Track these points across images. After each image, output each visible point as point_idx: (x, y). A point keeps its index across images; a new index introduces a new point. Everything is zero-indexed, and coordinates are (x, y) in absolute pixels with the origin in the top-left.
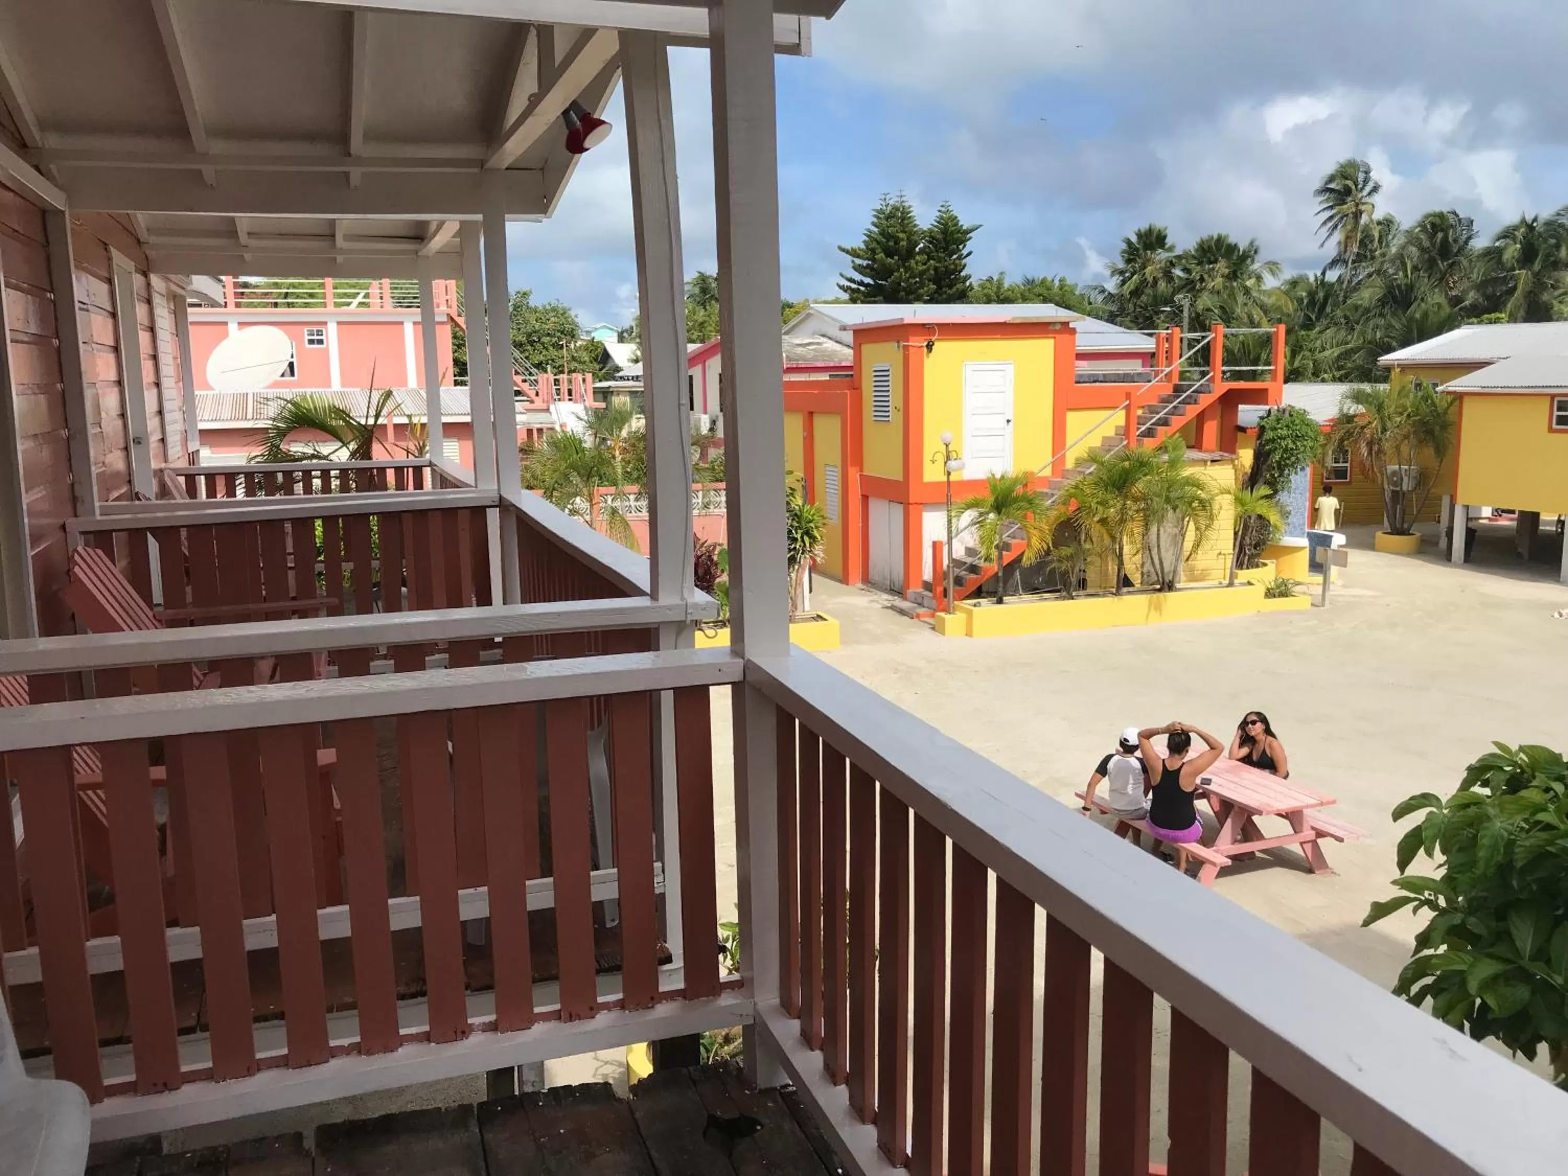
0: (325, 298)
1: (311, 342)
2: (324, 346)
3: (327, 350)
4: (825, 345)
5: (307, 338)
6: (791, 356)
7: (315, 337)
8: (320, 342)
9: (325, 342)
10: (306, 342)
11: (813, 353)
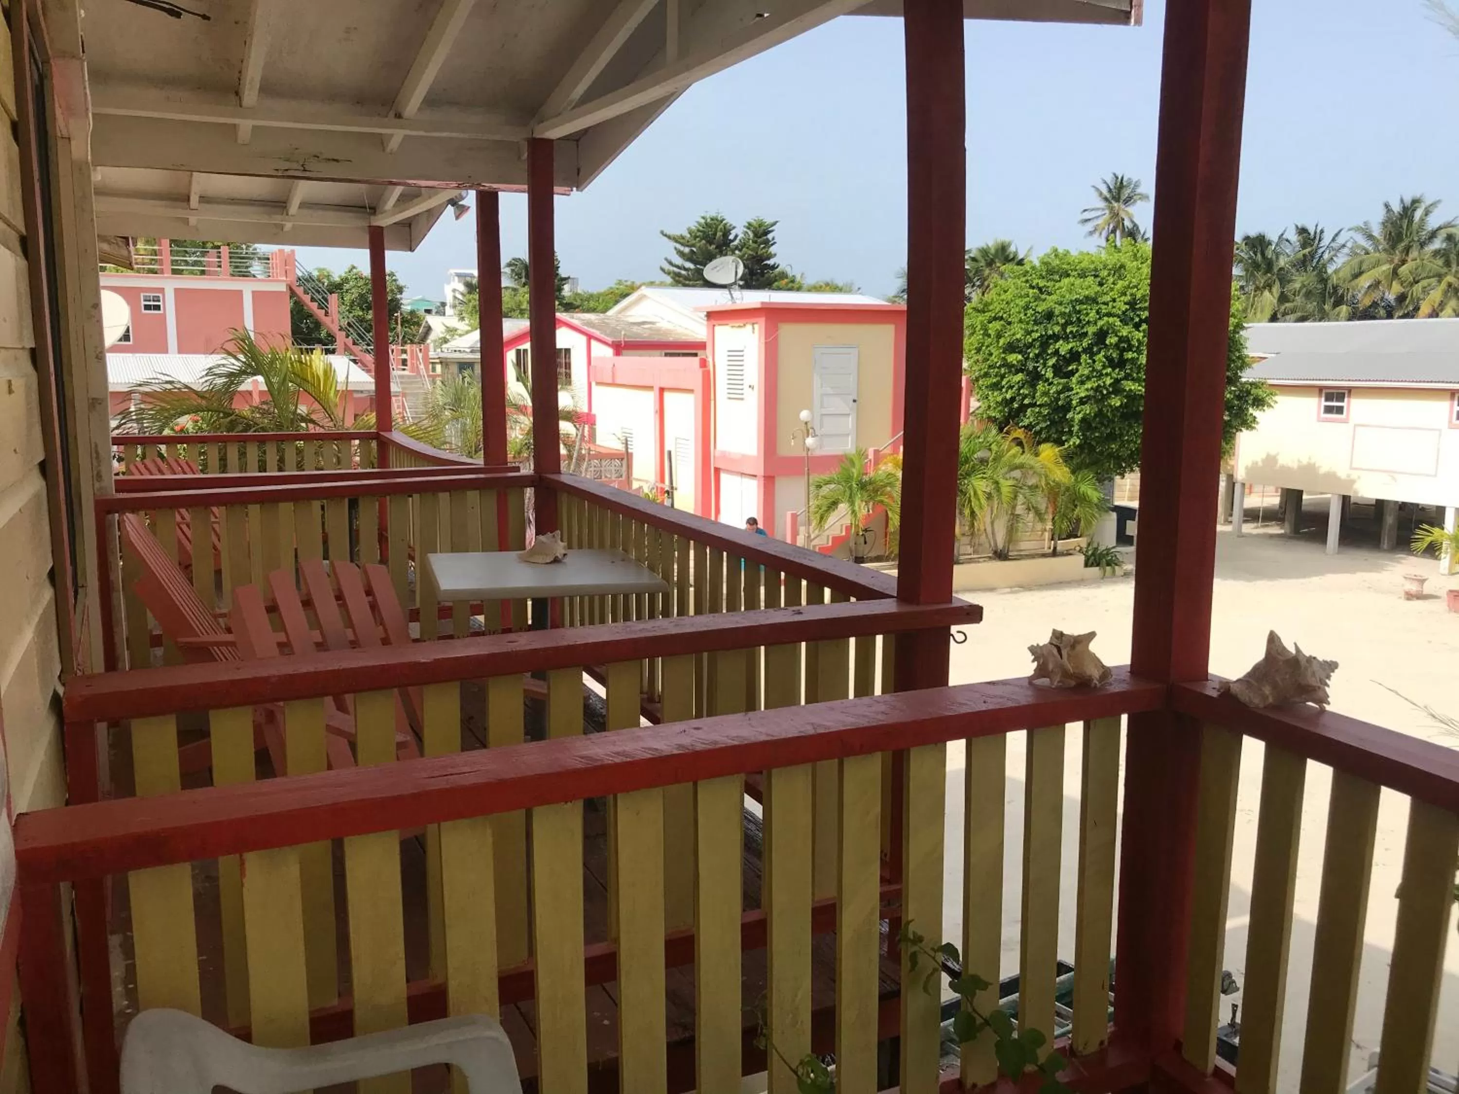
0: (161, 265)
1: (147, 307)
2: (161, 312)
3: (164, 317)
4: (658, 325)
5: (143, 303)
6: (628, 334)
7: (152, 303)
8: (157, 308)
9: (162, 308)
10: (143, 307)
11: (648, 332)
